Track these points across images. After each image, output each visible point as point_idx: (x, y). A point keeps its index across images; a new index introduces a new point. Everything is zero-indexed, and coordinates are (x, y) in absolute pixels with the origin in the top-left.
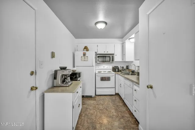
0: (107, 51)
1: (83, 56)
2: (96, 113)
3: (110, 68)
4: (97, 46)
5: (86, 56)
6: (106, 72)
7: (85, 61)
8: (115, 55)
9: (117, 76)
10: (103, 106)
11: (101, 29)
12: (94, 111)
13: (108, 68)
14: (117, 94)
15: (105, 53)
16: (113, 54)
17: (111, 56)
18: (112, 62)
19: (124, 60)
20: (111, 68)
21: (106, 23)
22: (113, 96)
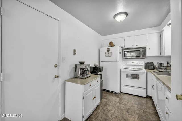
0: (136, 45)
1: (107, 51)
2: (113, 111)
3: (141, 64)
4: (124, 40)
5: (110, 51)
6: (135, 68)
7: (108, 56)
8: (148, 48)
9: (149, 74)
10: (125, 106)
11: (121, 21)
12: (113, 108)
13: (139, 64)
14: (149, 98)
15: (134, 47)
16: (145, 48)
17: (142, 50)
18: (143, 57)
19: (162, 55)
20: (143, 64)
21: (126, 14)
22: (142, 98)
